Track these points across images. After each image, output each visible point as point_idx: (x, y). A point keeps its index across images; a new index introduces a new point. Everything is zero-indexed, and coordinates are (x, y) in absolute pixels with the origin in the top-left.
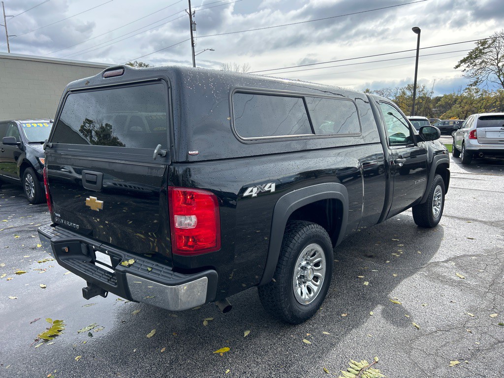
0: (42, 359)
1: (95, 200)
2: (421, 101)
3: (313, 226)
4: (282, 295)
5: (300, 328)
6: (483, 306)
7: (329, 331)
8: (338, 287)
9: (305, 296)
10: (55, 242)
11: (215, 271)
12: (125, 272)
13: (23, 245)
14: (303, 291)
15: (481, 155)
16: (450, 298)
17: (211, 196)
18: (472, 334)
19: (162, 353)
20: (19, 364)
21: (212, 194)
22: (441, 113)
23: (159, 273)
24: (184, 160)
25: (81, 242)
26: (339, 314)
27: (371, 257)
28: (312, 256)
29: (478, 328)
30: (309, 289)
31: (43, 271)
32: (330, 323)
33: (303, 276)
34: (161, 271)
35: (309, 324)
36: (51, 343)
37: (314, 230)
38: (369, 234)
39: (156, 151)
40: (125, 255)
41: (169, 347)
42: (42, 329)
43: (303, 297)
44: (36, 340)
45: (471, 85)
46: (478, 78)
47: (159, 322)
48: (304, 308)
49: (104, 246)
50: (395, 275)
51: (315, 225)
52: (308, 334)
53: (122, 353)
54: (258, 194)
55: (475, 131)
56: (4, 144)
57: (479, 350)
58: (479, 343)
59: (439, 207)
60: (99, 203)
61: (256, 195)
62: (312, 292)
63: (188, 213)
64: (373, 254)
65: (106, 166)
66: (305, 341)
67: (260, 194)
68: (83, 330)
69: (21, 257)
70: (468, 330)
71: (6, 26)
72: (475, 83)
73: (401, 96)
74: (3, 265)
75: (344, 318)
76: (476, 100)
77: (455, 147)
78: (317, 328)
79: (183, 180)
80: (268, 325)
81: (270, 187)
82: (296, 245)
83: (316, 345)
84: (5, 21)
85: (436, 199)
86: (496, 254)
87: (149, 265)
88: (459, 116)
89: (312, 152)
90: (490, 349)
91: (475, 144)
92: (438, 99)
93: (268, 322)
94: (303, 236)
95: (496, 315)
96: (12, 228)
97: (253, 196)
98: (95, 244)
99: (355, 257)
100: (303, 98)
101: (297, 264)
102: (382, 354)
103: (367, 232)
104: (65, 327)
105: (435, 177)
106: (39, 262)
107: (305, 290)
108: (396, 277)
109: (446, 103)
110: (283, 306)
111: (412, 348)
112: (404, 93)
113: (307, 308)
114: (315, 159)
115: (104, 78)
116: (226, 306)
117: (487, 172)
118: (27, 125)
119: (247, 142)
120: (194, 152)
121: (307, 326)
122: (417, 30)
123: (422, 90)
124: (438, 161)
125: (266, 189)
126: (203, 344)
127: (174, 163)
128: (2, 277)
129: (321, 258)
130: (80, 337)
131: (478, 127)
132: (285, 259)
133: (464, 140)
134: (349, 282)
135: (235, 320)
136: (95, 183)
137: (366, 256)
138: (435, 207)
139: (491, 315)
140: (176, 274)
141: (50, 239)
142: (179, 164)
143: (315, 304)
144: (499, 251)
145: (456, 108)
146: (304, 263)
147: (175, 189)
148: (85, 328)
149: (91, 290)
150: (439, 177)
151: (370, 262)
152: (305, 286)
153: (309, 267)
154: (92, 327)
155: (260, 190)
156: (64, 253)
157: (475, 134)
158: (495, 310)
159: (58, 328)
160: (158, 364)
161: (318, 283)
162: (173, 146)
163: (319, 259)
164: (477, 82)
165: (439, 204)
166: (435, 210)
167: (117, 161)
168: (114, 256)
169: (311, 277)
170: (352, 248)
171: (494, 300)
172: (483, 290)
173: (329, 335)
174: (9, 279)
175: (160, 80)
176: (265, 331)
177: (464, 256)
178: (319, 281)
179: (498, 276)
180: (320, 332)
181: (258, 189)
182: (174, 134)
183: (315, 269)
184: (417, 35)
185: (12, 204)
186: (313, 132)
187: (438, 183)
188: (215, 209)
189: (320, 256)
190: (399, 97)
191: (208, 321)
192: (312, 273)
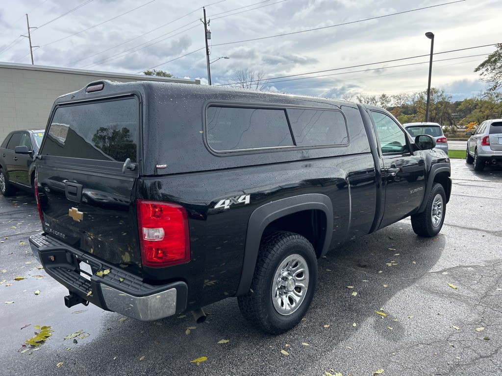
0: (26, 364)
1: (76, 211)
2: (440, 106)
3: (294, 237)
4: (260, 306)
5: (280, 339)
6: (470, 320)
7: (309, 342)
8: (325, 297)
9: (287, 306)
10: (42, 251)
11: (184, 283)
12: (99, 282)
13: (27, 252)
14: (284, 301)
15: (494, 161)
16: (438, 310)
17: (179, 208)
18: (454, 349)
19: (140, 361)
20: (3, 369)
21: (181, 207)
22: (461, 118)
23: (129, 283)
24: (152, 173)
25: (67, 251)
26: (321, 325)
27: (365, 266)
28: (293, 267)
29: (462, 342)
30: (291, 300)
31: (42, 278)
32: (311, 334)
33: (284, 287)
34: (132, 282)
35: (290, 334)
36: (37, 349)
37: (295, 241)
38: (367, 243)
39: (125, 165)
40: (102, 264)
41: (148, 355)
42: (30, 335)
43: (284, 307)
44: (24, 346)
45: (490, 89)
46: (497, 82)
47: (143, 330)
48: (284, 319)
49: (86, 256)
50: (385, 286)
51: (296, 236)
52: (287, 345)
53: (102, 361)
54: (230, 206)
55: (487, 137)
56: (16, 153)
57: (458, 365)
58: (459, 358)
59: (440, 216)
60: (79, 214)
61: (228, 207)
62: (294, 303)
63: (155, 226)
64: (367, 264)
65: (85, 179)
66: (283, 352)
67: (233, 207)
68: (69, 337)
69: (22, 263)
70: (450, 344)
71: (29, 37)
72: (495, 88)
73: (419, 101)
74: (4, 271)
75: (326, 329)
76: (497, 105)
77: (468, 153)
78: (297, 339)
79: (151, 194)
80: (249, 335)
81: (244, 199)
82: (275, 256)
83: (293, 356)
84: (29, 32)
85: (436, 208)
86: (493, 265)
87: (122, 276)
88: (479, 121)
89: (292, 163)
90: (470, 364)
91: (487, 151)
92: (458, 104)
93: (249, 331)
94: (283, 248)
95: (483, 328)
96: (19, 234)
97: (225, 208)
98: (78, 253)
99: (348, 266)
100: (285, 110)
101: (277, 274)
102: (358, 367)
103: (365, 241)
104: (53, 333)
105: (433, 186)
106: (39, 269)
107: (286, 301)
108: (386, 288)
109: (467, 107)
110: (262, 316)
111: (390, 361)
112: (422, 97)
113: (288, 319)
114: (296, 171)
115: (87, 93)
116: (200, 316)
117: (498, 179)
118: (39, 134)
119: (220, 154)
120: (162, 166)
121: (287, 337)
122: (430, 36)
123: (441, 95)
124: (436, 170)
125: (240, 201)
126: (181, 353)
127: (142, 176)
128: (1, 283)
129: (304, 267)
130: (65, 343)
131: (490, 133)
132: (263, 270)
133: (476, 146)
134: (338, 292)
135: (218, 329)
136: (75, 194)
137: (360, 266)
138: (435, 216)
139: (477, 329)
140: (145, 285)
141: (38, 248)
142: (146, 178)
143: (297, 314)
144: (497, 262)
145: (476, 113)
146: (285, 274)
147: (143, 202)
148: (71, 335)
149: (72, 298)
150: (439, 186)
151: (363, 271)
152: (286, 297)
153: (290, 278)
154: (78, 334)
155: (232, 202)
156: (51, 262)
157: (487, 140)
158: (482, 323)
159: (46, 334)
160: (135, 373)
161: (301, 294)
162: (141, 160)
163: (302, 269)
164: (496, 87)
165: (439, 213)
166: (435, 220)
167: (94, 174)
168: (94, 266)
169: (293, 288)
170: (346, 257)
171: (483, 313)
172: (473, 303)
173: (308, 347)
174: (8, 285)
175: (133, 95)
176: (245, 341)
177: (460, 266)
178: (302, 291)
179: (492, 288)
180: (299, 343)
181: (231, 201)
182: (143, 148)
183: (297, 280)
184: (431, 40)
185: (23, 211)
186: (295, 144)
187: (438, 192)
188: (184, 222)
189: (302, 266)
190: (417, 101)
191: (191, 330)
192: (293, 284)
